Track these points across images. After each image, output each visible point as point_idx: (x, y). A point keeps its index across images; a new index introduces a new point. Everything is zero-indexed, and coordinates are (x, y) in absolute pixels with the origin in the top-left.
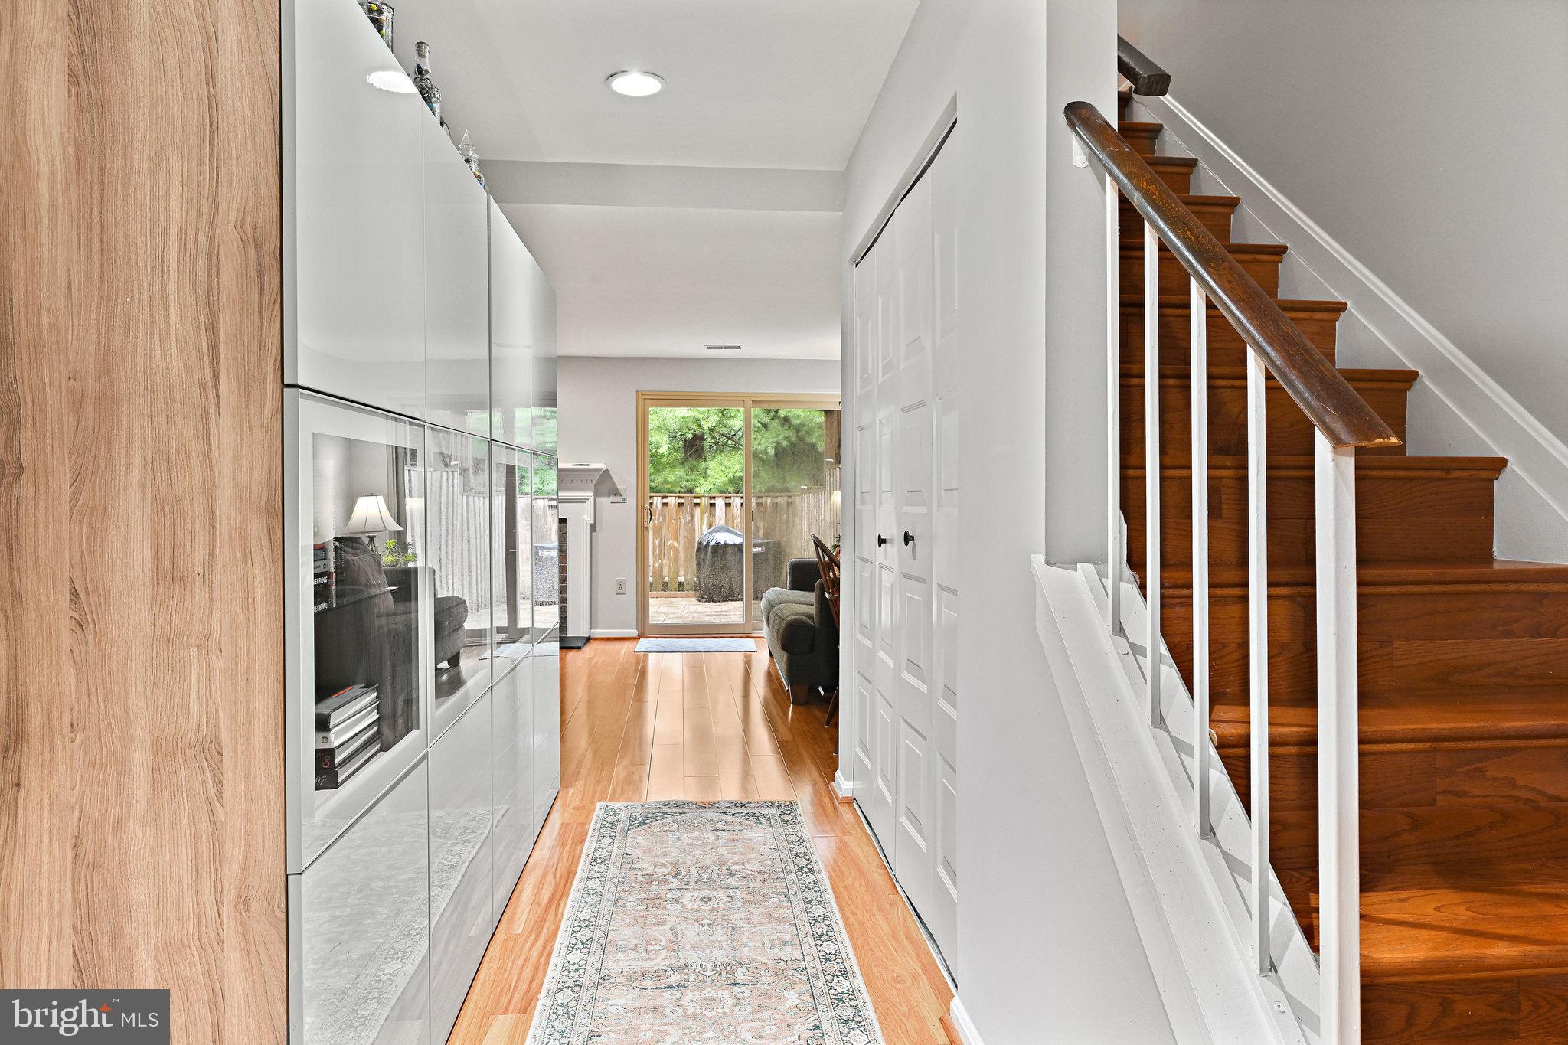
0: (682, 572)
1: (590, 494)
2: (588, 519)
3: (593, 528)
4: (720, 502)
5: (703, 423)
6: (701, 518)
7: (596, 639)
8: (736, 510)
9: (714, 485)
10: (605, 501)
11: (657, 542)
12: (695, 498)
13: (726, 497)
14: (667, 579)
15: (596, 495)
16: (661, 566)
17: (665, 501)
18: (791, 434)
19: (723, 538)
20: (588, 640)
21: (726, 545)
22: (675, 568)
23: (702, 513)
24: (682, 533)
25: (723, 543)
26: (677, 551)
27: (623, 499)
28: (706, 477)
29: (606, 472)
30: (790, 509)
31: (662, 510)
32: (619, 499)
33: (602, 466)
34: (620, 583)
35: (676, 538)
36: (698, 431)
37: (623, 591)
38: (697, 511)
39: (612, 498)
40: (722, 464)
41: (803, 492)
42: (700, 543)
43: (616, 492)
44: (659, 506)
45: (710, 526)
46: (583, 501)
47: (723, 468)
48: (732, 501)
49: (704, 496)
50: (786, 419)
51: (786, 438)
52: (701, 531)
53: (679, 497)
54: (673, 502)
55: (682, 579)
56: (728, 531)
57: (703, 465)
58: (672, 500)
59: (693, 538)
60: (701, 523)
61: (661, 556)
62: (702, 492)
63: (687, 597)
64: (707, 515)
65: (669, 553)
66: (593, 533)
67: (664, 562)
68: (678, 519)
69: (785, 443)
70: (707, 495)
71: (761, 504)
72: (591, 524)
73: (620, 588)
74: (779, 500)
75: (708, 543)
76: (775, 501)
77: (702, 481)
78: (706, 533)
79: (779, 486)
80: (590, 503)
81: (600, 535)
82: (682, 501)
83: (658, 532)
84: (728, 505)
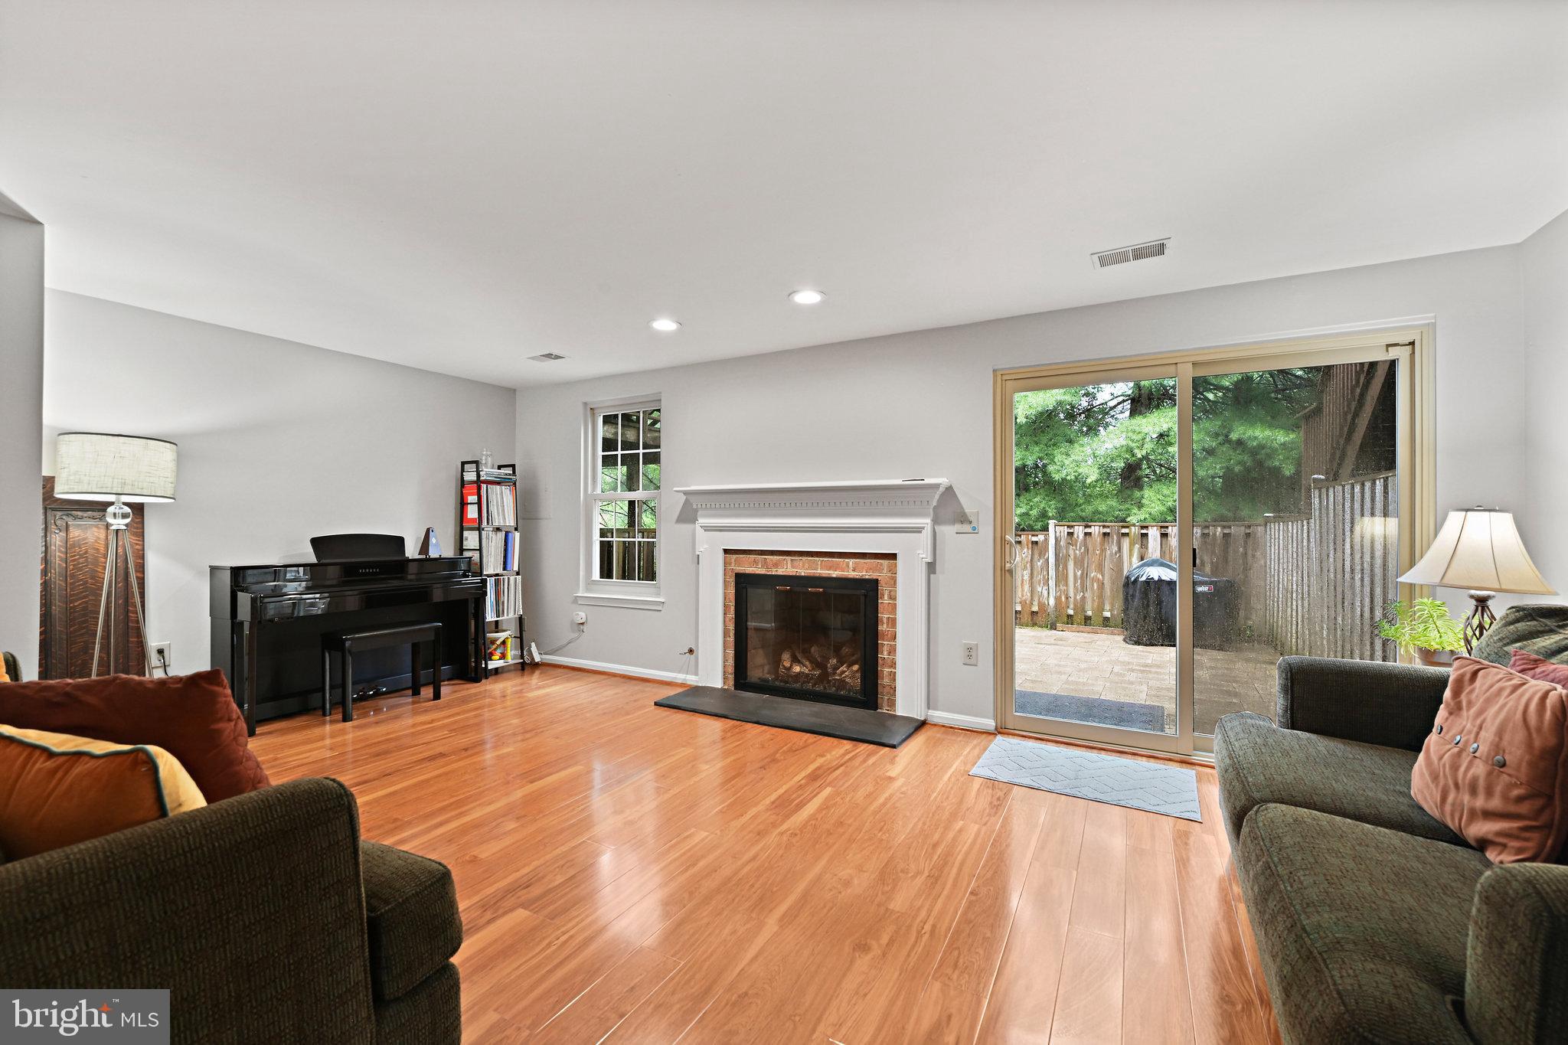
0: (1107, 607)
1: (926, 522)
2: (924, 556)
3: (931, 567)
4: (1154, 533)
5: (1136, 451)
6: (1131, 551)
7: (935, 725)
8: (1173, 541)
9: (1150, 514)
10: (947, 531)
11: (1079, 573)
12: (1123, 527)
13: (1161, 527)
14: (1089, 613)
15: (936, 521)
16: (1084, 598)
17: (1088, 530)
18: (1246, 458)
19: (1155, 573)
20: (922, 724)
21: (1160, 581)
22: (1099, 603)
23: (1132, 545)
24: (1108, 565)
25: (1156, 579)
26: (1102, 585)
27: (974, 529)
28: (1140, 506)
29: (949, 489)
30: (1250, 542)
31: (1085, 539)
32: (967, 528)
33: (943, 481)
34: (970, 649)
35: (1100, 568)
36: (1132, 460)
37: (972, 661)
38: (1126, 542)
39: (958, 527)
40: (1158, 492)
41: (1267, 521)
42: (1128, 578)
43: (962, 518)
44: (1081, 536)
45: (1142, 559)
46: (918, 530)
47: (1160, 497)
48: (1170, 530)
49: (1134, 525)
50: (1240, 442)
51: (1239, 463)
52: (1131, 563)
53: (1104, 527)
54: (1097, 532)
55: (1107, 614)
56: (1162, 565)
57: (1137, 494)
58: (1096, 530)
59: (1121, 570)
60: (1131, 555)
61: (1084, 589)
62: (1134, 521)
63: (1113, 634)
64: (1137, 546)
65: (1093, 585)
66: (932, 576)
67: (1086, 595)
68: (1103, 550)
69: (1237, 469)
70: (1137, 524)
71: (1208, 535)
72: (929, 564)
73: (970, 656)
74: (1233, 530)
75: (1138, 577)
76: (1226, 531)
77: (1135, 510)
78: (1134, 566)
79: (1230, 514)
80: (927, 533)
81: (939, 578)
82: (1107, 530)
83: (1079, 563)
84: (1164, 536)
